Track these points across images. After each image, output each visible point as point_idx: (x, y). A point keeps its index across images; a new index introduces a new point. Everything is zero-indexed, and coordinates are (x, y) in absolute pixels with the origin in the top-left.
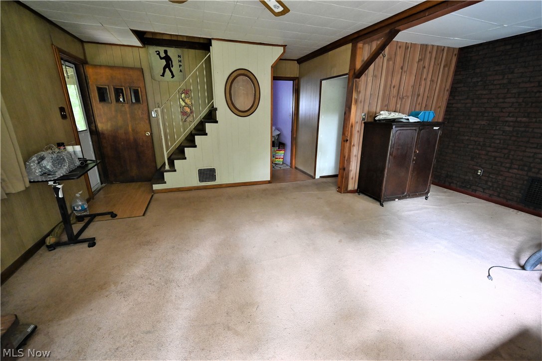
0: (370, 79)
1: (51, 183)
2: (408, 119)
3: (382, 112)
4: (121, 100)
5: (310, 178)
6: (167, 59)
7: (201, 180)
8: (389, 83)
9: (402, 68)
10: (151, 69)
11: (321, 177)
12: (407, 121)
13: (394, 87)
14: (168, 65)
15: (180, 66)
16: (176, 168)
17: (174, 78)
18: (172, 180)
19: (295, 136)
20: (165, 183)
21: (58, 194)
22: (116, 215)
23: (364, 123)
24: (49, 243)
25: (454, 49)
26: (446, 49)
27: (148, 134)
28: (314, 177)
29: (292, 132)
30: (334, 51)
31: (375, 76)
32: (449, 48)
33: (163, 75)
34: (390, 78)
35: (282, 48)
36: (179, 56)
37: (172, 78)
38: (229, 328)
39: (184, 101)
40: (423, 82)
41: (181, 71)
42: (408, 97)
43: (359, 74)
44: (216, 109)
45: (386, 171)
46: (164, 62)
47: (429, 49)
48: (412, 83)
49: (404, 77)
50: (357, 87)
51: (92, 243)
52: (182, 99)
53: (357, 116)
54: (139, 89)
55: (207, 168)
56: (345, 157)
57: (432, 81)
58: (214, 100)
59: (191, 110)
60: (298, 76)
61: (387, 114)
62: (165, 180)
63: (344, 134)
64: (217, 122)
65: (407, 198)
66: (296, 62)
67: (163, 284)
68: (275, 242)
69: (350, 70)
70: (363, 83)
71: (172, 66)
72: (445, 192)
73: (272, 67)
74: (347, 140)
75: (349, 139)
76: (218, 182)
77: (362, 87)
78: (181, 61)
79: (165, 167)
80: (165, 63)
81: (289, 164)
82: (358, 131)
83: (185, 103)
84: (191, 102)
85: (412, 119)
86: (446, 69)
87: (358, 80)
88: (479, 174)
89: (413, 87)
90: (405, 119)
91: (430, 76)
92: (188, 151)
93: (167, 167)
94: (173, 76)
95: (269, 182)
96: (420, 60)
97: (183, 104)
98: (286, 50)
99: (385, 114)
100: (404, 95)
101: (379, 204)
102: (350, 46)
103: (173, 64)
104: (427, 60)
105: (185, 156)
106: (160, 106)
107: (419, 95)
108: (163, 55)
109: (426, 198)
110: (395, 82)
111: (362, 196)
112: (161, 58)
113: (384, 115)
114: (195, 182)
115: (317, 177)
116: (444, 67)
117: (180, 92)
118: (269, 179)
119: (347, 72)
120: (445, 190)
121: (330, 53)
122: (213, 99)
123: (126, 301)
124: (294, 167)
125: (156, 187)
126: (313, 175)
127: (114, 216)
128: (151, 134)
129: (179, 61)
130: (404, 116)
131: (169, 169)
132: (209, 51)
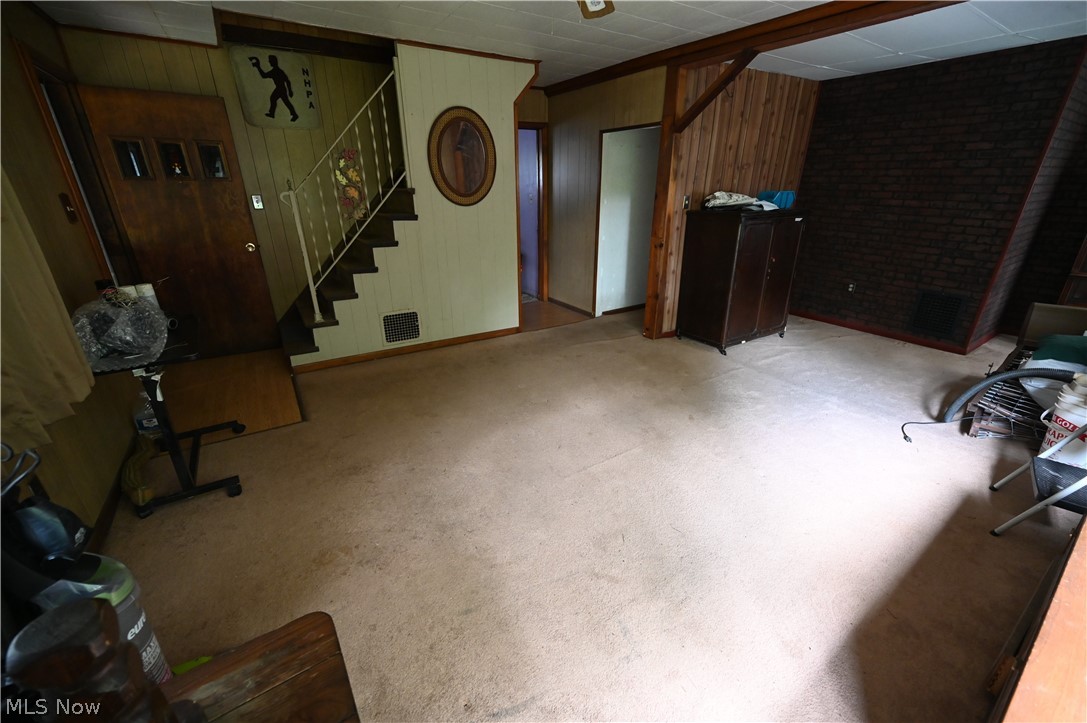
0: (697, 133)
1: (139, 373)
2: (761, 206)
3: (717, 194)
4: (178, 171)
5: (585, 317)
6: (278, 75)
7: (390, 338)
8: (724, 140)
9: (742, 115)
10: (241, 99)
11: (604, 313)
12: (760, 209)
13: (730, 149)
14: (282, 92)
15: (309, 94)
16: (337, 318)
17: (297, 121)
18: (330, 343)
19: (545, 238)
20: (317, 350)
21: (154, 396)
22: (243, 427)
23: (688, 213)
24: (143, 501)
25: (813, 81)
26: (803, 81)
27: (251, 247)
28: (591, 315)
29: (539, 231)
30: (628, 77)
31: (703, 129)
32: (806, 80)
33: (271, 114)
34: (725, 131)
35: (533, 66)
36: (305, 72)
37: (293, 120)
38: (597, 575)
39: (344, 174)
40: (771, 138)
41: (311, 105)
42: (748, 165)
43: (680, 125)
44: (413, 191)
45: (730, 295)
46: (270, 85)
47: (781, 80)
48: (755, 139)
49: (745, 132)
50: (677, 149)
51: (233, 487)
52: (340, 170)
53: (676, 200)
54: (221, 148)
55: (400, 312)
56: (657, 276)
57: (782, 137)
58: (406, 173)
59: (360, 193)
60: (547, 120)
61: (726, 197)
62: (316, 345)
63: (654, 233)
64: (415, 218)
65: (757, 338)
66: (542, 92)
67: (438, 533)
68: (590, 434)
69: (664, 117)
70: (685, 142)
71: (291, 95)
72: (803, 323)
73: (515, 104)
74: (661, 246)
75: (664, 242)
76: (423, 338)
77: (684, 151)
78: (309, 83)
79: (313, 318)
80: (275, 87)
81: (535, 294)
82: (678, 229)
83: (347, 178)
84: (360, 176)
85: (768, 206)
86: (802, 117)
87: (678, 135)
88: (850, 290)
89: (757, 147)
90: (756, 205)
91: (780, 130)
92: (360, 281)
93: (318, 317)
94: (295, 117)
95: (517, 330)
96: (768, 101)
97: (344, 182)
98: (540, 70)
99: (724, 198)
100: (745, 161)
101: (718, 351)
102: (663, 70)
103: (293, 90)
104: (777, 102)
105: (354, 291)
106: (293, 187)
107: (764, 163)
108: (267, 67)
109: (781, 336)
110: (733, 139)
111: (685, 340)
112: (264, 75)
113: (721, 199)
114: (377, 341)
115: (598, 313)
116: (799, 113)
117: (335, 156)
118: (516, 324)
119: (658, 118)
120: (802, 319)
121: (619, 80)
122: (404, 170)
123: (389, 574)
124: (545, 298)
125: (297, 360)
126: (590, 310)
127: (238, 428)
128: (257, 246)
129: (306, 83)
130: (754, 201)
131: (323, 321)
132: (391, 67)
